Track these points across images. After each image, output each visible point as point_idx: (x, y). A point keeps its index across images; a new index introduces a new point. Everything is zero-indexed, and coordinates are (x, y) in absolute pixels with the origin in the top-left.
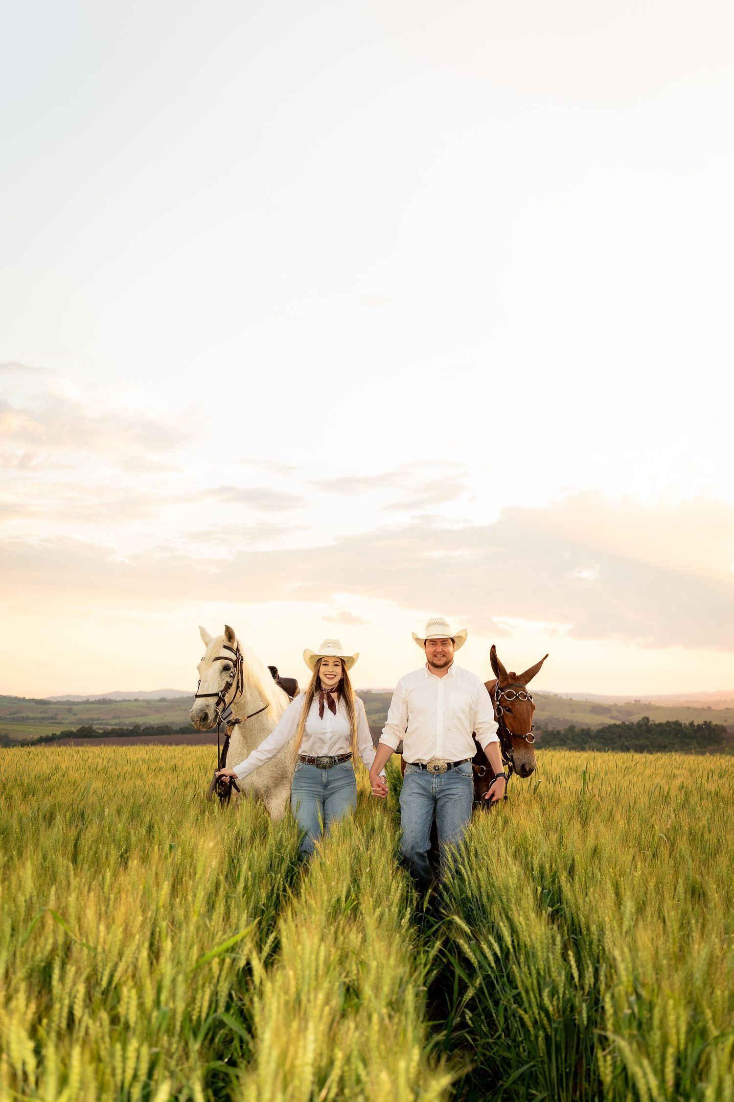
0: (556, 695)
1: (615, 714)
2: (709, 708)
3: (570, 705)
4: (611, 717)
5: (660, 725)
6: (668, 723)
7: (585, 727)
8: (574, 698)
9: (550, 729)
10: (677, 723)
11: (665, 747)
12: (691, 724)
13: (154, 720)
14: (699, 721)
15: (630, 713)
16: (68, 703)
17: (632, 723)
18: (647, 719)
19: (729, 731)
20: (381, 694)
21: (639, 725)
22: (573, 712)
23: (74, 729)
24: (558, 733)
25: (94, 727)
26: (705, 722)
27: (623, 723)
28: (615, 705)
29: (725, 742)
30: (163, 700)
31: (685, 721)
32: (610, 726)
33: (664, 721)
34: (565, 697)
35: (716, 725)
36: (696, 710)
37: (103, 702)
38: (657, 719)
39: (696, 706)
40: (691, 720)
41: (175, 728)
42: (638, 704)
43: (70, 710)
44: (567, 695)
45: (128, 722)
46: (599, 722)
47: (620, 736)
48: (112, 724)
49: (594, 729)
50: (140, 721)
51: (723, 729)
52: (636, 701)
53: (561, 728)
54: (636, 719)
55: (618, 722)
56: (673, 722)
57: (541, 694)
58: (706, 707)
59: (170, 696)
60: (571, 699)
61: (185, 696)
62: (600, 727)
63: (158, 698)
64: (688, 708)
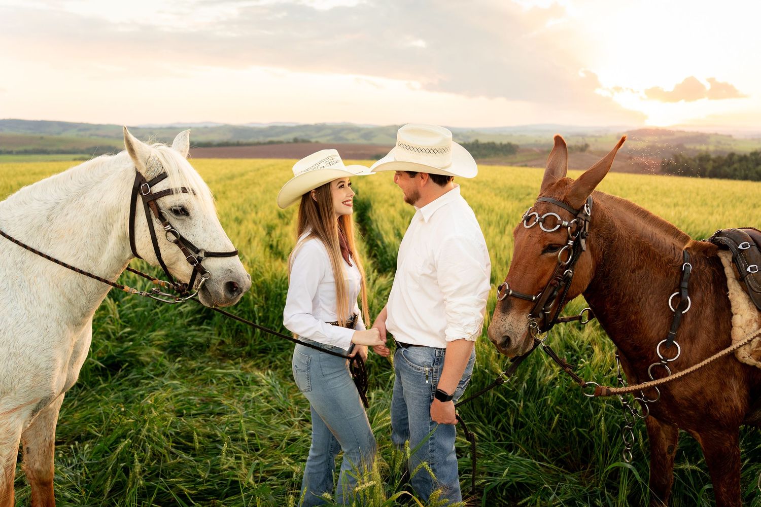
2: (511, 135)
4: (458, 139)
5: (484, 144)
6: (488, 143)
10: (494, 143)
12: (501, 144)
13: (202, 139)
14: (505, 142)
15: (468, 137)
16: (150, 128)
17: (469, 143)
18: (477, 141)
19: (520, 147)
21: (473, 144)
26: (508, 143)
27: (465, 143)
29: (517, 153)
30: (206, 127)
31: (498, 141)
35: (514, 145)
39: (504, 134)
41: (215, 143)
51: (517, 146)
52: (472, 131)
56: (491, 142)
59: (210, 125)
63: (203, 125)
64: (500, 135)
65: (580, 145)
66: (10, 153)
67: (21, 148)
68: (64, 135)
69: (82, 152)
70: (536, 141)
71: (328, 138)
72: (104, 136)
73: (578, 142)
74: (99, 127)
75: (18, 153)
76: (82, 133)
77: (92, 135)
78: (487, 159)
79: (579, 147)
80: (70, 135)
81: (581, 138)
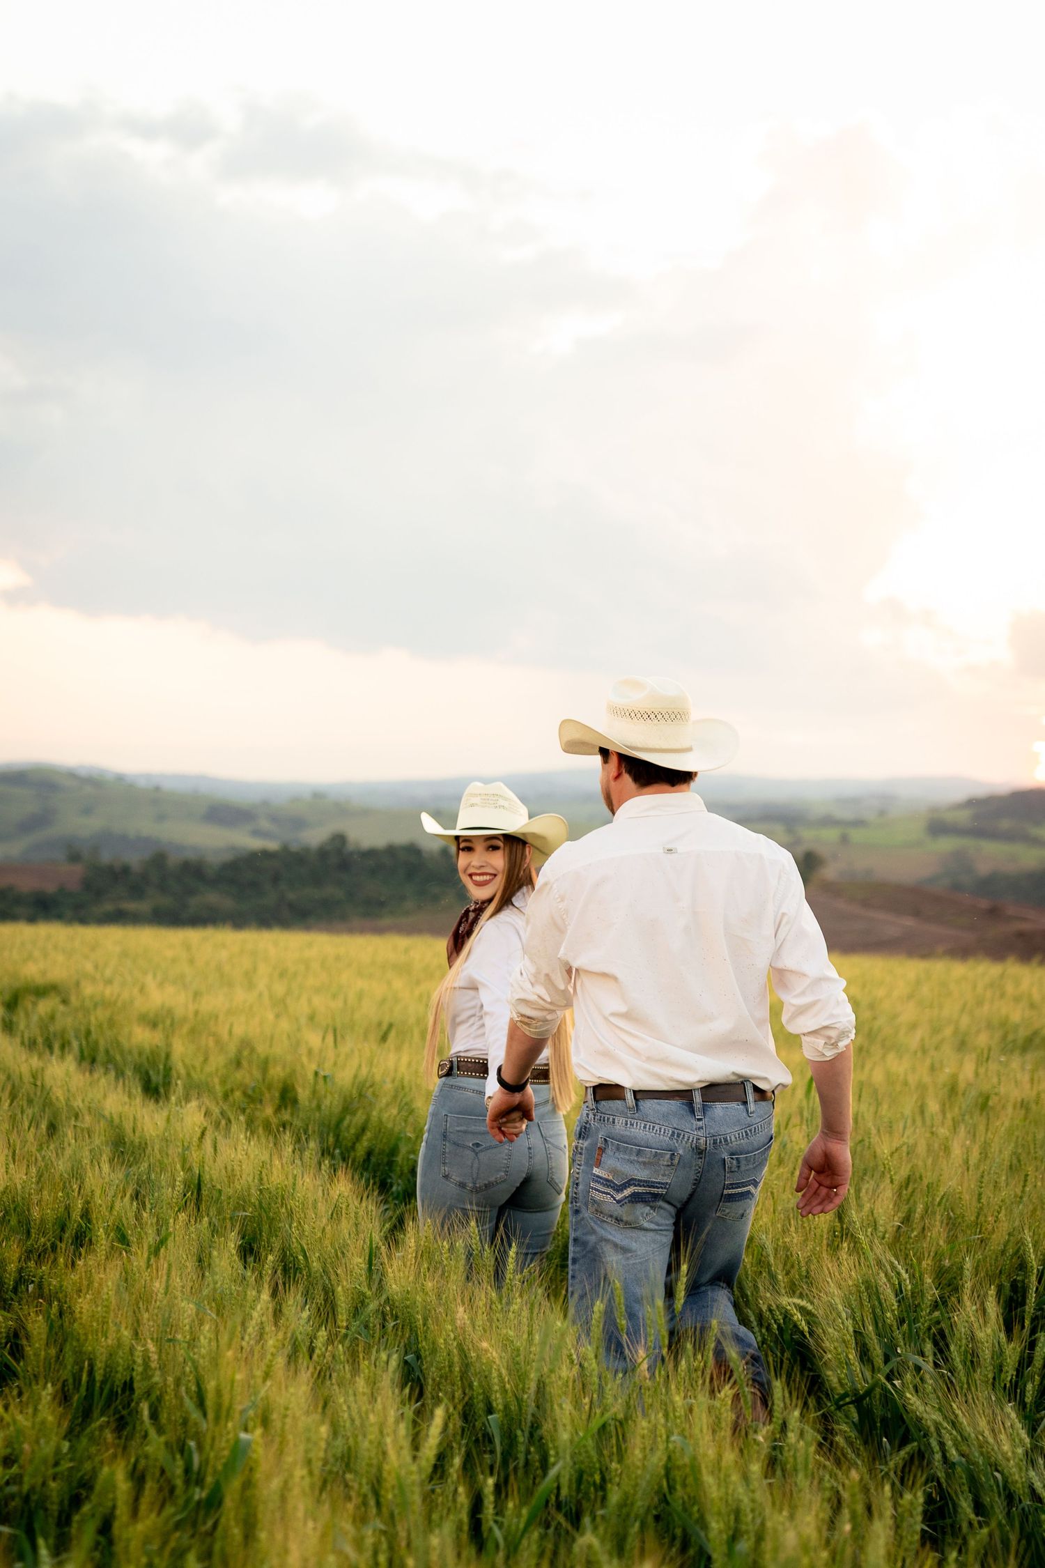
0: (120, 778)
1: (265, 824)
3: (156, 801)
4: (257, 833)
5: (371, 853)
6: (391, 850)
7: (191, 856)
9: (106, 857)
11: (381, 904)
15: (298, 823)
17: (307, 850)
18: (340, 839)
21: (323, 853)
22: (161, 818)
24: (126, 870)
27: (285, 848)
28: (265, 803)
32: (253, 855)
33: (380, 843)
34: (142, 783)
38: (366, 836)
42: (319, 802)
44: (148, 776)
46: (223, 844)
47: (276, 879)
49: (214, 860)
52: (314, 793)
53: (135, 859)
54: (315, 837)
55: (273, 845)
57: (85, 773)
60: (157, 787)
62: (228, 857)
78: (387, 921)
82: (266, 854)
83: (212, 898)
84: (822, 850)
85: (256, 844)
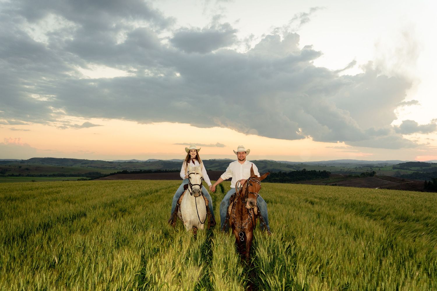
0: (275, 161)
1: (295, 168)
2: (326, 166)
3: (280, 165)
4: (293, 169)
5: (309, 171)
7: (284, 172)
8: (281, 163)
9: (273, 172)
10: (315, 171)
12: (319, 171)
13: (146, 168)
14: (322, 170)
15: (299, 167)
16: (119, 163)
17: (300, 171)
18: (305, 170)
19: (332, 173)
20: (218, 161)
21: (302, 171)
22: (281, 167)
23: (121, 171)
24: (276, 173)
25: (127, 170)
26: (324, 171)
27: (297, 171)
28: (294, 165)
29: (330, 177)
31: (317, 170)
32: (293, 172)
33: (310, 170)
35: (328, 172)
36: (321, 167)
37: (130, 163)
38: (308, 169)
39: (321, 165)
40: (319, 170)
41: (153, 171)
42: (302, 164)
43: (119, 165)
44: (279, 161)
45: (138, 169)
46: (289, 170)
47: (296, 175)
48: (133, 169)
49: (288, 172)
50: (142, 168)
51: (330, 173)
52: (301, 164)
53: (277, 172)
54: (301, 169)
55: (295, 170)
56: (313, 171)
57: (271, 161)
58: (324, 166)
60: (280, 163)
61: (156, 161)
64: (319, 166)
65: (369, 172)
66: (46, 176)
67: (52, 174)
68: (74, 166)
69: (83, 176)
70: (341, 170)
71: (217, 168)
72: (95, 167)
73: (367, 170)
74: (93, 161)
75: (50, 176)
76: (84, 165)
77: (88, 166)
79: (369, 174)
80: (78, 166)
81: (369, 168)
82: (294, 171)
83: (287, 177)
84: (375, 171)
85: (293, 170)
